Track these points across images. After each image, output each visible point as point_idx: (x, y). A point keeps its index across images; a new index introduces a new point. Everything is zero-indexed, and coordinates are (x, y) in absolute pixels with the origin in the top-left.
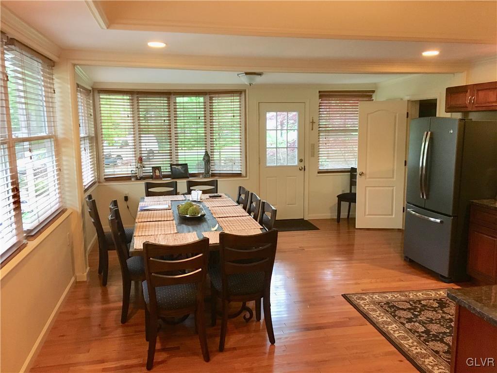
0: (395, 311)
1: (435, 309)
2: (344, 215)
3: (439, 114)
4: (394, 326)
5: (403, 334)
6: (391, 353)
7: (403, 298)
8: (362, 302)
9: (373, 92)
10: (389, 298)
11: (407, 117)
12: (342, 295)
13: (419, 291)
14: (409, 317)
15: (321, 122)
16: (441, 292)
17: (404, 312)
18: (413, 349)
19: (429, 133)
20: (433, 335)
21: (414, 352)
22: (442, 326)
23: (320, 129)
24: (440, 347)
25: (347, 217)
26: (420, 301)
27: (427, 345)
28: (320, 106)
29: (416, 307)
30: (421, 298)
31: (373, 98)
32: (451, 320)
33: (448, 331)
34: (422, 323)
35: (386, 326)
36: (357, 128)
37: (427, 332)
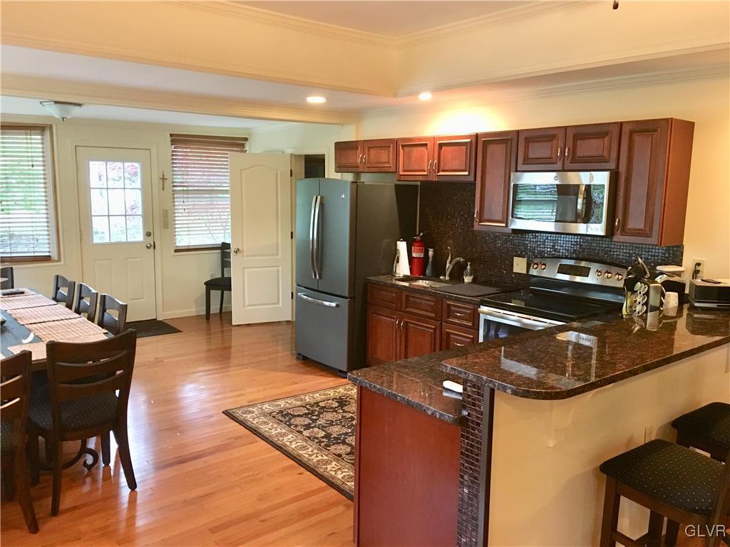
0: (290, 419)
1: (335, 410)
2: (215, 308)
3: (328, 175)
4: (290, 436)
5: (301, 443)
6: (290, 467)
7: (299, 403)
8: (249, 416)
9: (246, 139)
10: (282, 406)
11: (291, 175)
12: (223, 412)
13: (316, 392)
14: (306, 423)
15: (176, 178)
16: (341, 390)
17: (300, 419)
18: (313, 457)
19: (319, 197)
20: (334, 438)
21: (315, 461)
22: (344, 426)
23: (175, 188)
24: (343, 449)
25: (218, 311)
26: (317, 404)
27: (329, 450)
28: (173, 155)
29: (314, 411)
30: (319, 399)
31: (247, 148)
32: (352, 419)
33: (350, 431)
34: (322, 428)
35: (281, 439)
36: (228, 188)
37: (328, 436)
